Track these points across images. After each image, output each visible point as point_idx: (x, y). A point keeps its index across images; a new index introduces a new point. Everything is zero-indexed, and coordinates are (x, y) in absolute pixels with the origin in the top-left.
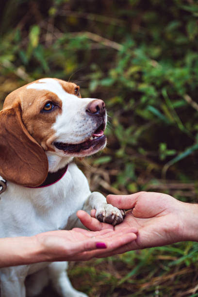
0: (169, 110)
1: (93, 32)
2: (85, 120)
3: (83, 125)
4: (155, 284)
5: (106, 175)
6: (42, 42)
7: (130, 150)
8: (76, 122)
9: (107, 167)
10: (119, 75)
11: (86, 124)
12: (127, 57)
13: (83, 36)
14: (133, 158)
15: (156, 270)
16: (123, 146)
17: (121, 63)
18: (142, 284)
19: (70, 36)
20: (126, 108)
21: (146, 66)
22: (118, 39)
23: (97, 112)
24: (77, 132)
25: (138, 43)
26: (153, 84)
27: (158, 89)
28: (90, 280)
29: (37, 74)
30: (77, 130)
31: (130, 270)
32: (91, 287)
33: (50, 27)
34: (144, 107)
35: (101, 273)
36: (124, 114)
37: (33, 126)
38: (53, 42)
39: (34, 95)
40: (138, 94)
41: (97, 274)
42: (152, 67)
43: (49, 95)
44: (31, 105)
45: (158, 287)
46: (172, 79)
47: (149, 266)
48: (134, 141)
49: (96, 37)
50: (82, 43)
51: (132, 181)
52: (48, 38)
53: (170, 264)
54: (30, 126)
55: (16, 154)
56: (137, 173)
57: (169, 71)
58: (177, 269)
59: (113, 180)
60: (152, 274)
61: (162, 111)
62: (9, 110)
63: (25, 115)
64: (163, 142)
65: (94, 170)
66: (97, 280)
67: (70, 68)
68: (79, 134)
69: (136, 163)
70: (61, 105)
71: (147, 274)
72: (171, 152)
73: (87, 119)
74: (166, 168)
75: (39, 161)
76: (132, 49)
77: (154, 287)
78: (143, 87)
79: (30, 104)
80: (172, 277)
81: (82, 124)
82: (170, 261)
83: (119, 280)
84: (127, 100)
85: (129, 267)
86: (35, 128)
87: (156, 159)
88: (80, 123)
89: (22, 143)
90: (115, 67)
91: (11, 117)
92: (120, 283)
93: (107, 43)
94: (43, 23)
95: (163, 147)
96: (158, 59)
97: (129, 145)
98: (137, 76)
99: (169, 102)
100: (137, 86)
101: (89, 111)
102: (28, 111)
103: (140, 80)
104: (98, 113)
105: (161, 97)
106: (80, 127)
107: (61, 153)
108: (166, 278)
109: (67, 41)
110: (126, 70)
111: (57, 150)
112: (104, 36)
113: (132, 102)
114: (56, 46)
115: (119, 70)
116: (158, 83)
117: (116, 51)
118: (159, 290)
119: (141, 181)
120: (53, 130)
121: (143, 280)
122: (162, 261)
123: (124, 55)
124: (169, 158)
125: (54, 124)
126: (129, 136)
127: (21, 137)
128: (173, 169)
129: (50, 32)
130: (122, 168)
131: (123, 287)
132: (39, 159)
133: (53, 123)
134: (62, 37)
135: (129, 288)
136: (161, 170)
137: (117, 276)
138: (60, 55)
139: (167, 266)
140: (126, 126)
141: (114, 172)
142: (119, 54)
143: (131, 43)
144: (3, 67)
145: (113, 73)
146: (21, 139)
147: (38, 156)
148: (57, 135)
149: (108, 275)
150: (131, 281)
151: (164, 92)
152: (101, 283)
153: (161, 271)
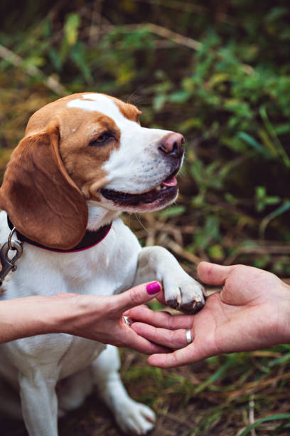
0: (271, 138)
1: (158, 23)
2: (155, 161)
3: (152, 168)
4: (248, 391)
5: (177, 233)
6: (83, 37)
7: (213, 198)
8: (142, 162)
9: (179, 222)
10: (196, 86)
11: (157, 167)
12: (209, 61)
13: (145, 29)
14: (217, 208)
15: (250, 372)
16: (203, 191)
17: (200, 69)
18: (231, 391)
19: (125, 29)
20: (207, 135)
21: (235, 74)
22: (194, 34)
23: (172, 151)
24: (140, 177)
25: (225, 39)
26: (246, 100)
27: (254, 107)
28: (155, 386)
29: (76, 85)
30: (141, 174)
31: (213, 372)
32: (156, 396)
33: (96, 16)
34: (233, 133)
35: (171, 376)
36: (204, 145)
37: (75, 163)
38: (101, 37)
39: (80, 118)
40: (225, 115)
41: (165, 377)
42: (246, 75)
43: (103, 120)
44: (74, 133)
45: (253, 397)
46: (274, 93)
47: (240, 366)
48: (218, 184)
49: (163, 31)
50: (142, 39)
51: (215, 242)
52: (93, 31)
53: (271, 363)
54: (70, 163)
55: (44, 200)
56: (223, 231)
57: (270, 81)
58: (281, 371)
59: (188, 241)
60: (244, 378)
61: (259, 140)
62: (41, 135)
63: (65, 145)
64: (261, 185)
65: (160, 226)
66: (165, 386)
67: (124, 77)
68: (144, 180)
69: (221, 216)
70: (119, 137)
71: (237, 378)
72: (273, 200)
73: (159, 160)
74: (265, 222)
75: (76, 213)
76: (215, 48)
77: (248, 396)
78: (231, 104)
79: (74, 130)
80: (274, 382)
81: (150, 166)
82: (272, 358)
83: (196, 386)
84: (208, 123)
85: (211, 367)
86: (78, 166)
87: (251, 211)
88: (149, 164)
89: (54, 185)
90: (190, 75)
91: (43, 146)
92: (198, 390)
93: (179, 40)
94: (84, 10)
95: (261, 192)
96: (253, 64)
97: (210, 190)
98: (222, 88)
99: (269, 126)
100: (222, 103)
101: (163, 148)
102: (69, 140)
103: (227, 95)
104: (174, 153)
105: (258, 119)
106: (147, 171)
107: (110, 205)
108: (265, 384)
109: (121, 37)
110: (206, 79)
111: (103, 199)
112: (174, 29)
113: (216, 126)
114: (105, 45)
115: (197, 79)
116: (254, 98)
117: (192, 51)
118: (255, 401)
119: (228, 242)
120: (103, 170)
121: (232, 387)
122: (259, 359)
123: (203, 58)
124: (270, 209)
125: (107, 162)
126: (211, 176)
127: (54, 176)
128: (276, 224)
129: (96, 24)
130: (201, 223)
131: (202, 396)
132: (77, 210)
133: (105, 160)
134: (113, 31)
135: (211, 398)
136: (258, 226)
137: (194, 380)
138: (110, 58)
139: (266, 366)
140: (206, 161)
141: (189, 229)
142: (197, 56)
143: (214, 40)
144: (27, 75)
145: (187, 84)
146: (54, 180)
147: (75, 206)
148: (109, 178)
149: (181, 379)
150: (214, 388)
151: (263, 112)
152: (170, 390)
153: (258, 373)
